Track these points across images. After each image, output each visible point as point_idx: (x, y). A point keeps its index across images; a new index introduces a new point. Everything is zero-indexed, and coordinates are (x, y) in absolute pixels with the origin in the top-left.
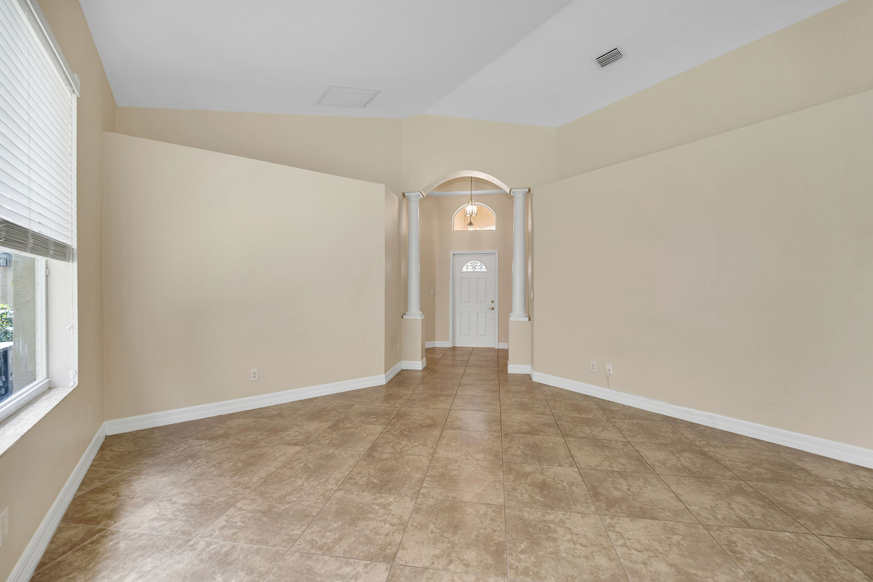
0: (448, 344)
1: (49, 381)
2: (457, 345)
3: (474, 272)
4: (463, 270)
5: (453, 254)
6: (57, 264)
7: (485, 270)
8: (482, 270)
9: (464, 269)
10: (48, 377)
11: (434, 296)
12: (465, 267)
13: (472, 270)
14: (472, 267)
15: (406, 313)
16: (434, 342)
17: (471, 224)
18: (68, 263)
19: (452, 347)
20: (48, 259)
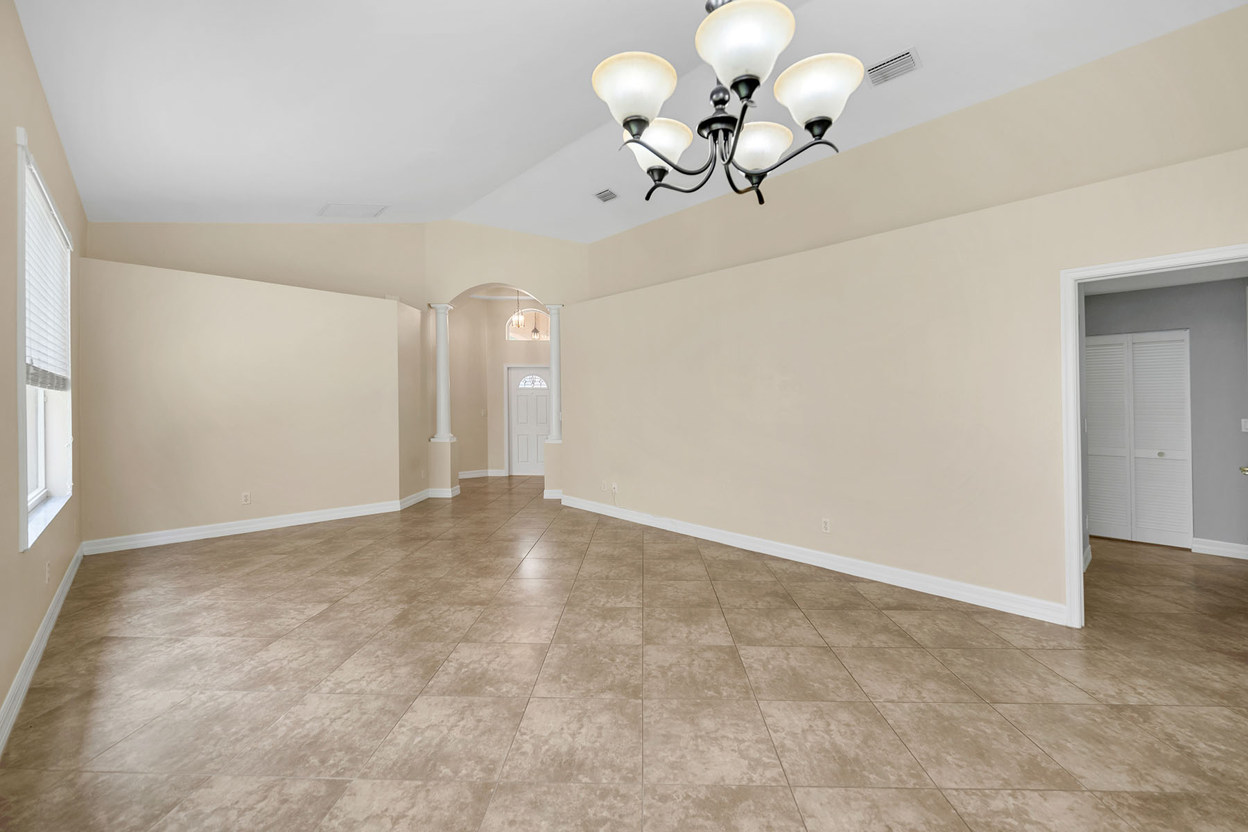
0: (504, 473)
1: (47, 491)
2: (514, 473)
3: (533, 389)
4: (520, 387)
5: (508, 368)
6: (53, 393)
7: (546, 387)
8: (542, 386)
9: (522, 385)
10: (46, 488)
11: (486, 415)
12: (521, 383)
13: (531, 387)
14: (531, 382)
15: (435, 436)
16: (485, 470)
17: (535, 331)
18: (63, 392)
19: (507, 475)
20: (46, 389)
